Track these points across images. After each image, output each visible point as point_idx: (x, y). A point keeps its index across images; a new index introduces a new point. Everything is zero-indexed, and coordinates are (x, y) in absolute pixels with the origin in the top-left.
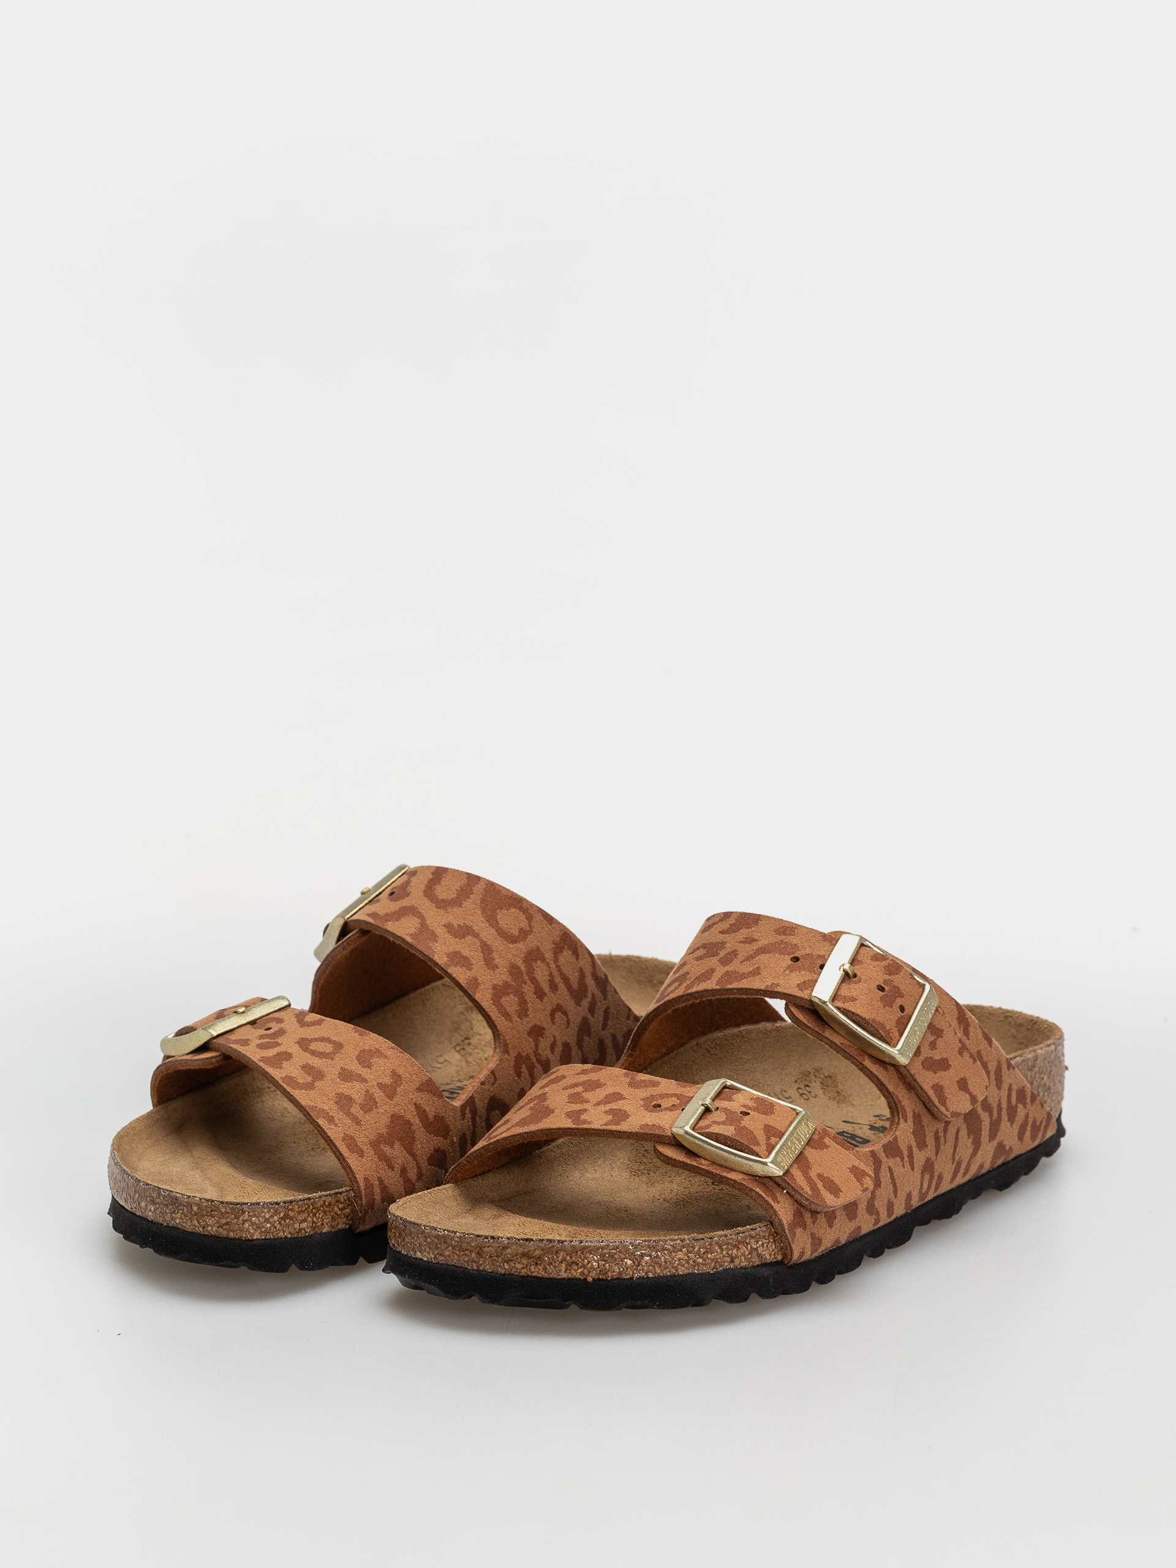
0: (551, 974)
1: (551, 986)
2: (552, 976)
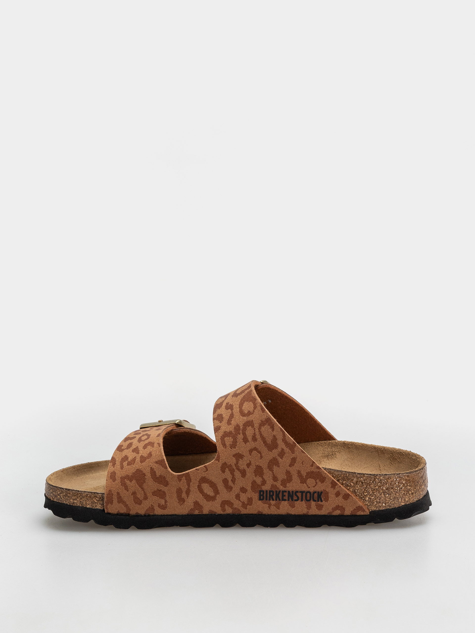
0: (255, 433)
1: (253, 439)
2: (255, 435)
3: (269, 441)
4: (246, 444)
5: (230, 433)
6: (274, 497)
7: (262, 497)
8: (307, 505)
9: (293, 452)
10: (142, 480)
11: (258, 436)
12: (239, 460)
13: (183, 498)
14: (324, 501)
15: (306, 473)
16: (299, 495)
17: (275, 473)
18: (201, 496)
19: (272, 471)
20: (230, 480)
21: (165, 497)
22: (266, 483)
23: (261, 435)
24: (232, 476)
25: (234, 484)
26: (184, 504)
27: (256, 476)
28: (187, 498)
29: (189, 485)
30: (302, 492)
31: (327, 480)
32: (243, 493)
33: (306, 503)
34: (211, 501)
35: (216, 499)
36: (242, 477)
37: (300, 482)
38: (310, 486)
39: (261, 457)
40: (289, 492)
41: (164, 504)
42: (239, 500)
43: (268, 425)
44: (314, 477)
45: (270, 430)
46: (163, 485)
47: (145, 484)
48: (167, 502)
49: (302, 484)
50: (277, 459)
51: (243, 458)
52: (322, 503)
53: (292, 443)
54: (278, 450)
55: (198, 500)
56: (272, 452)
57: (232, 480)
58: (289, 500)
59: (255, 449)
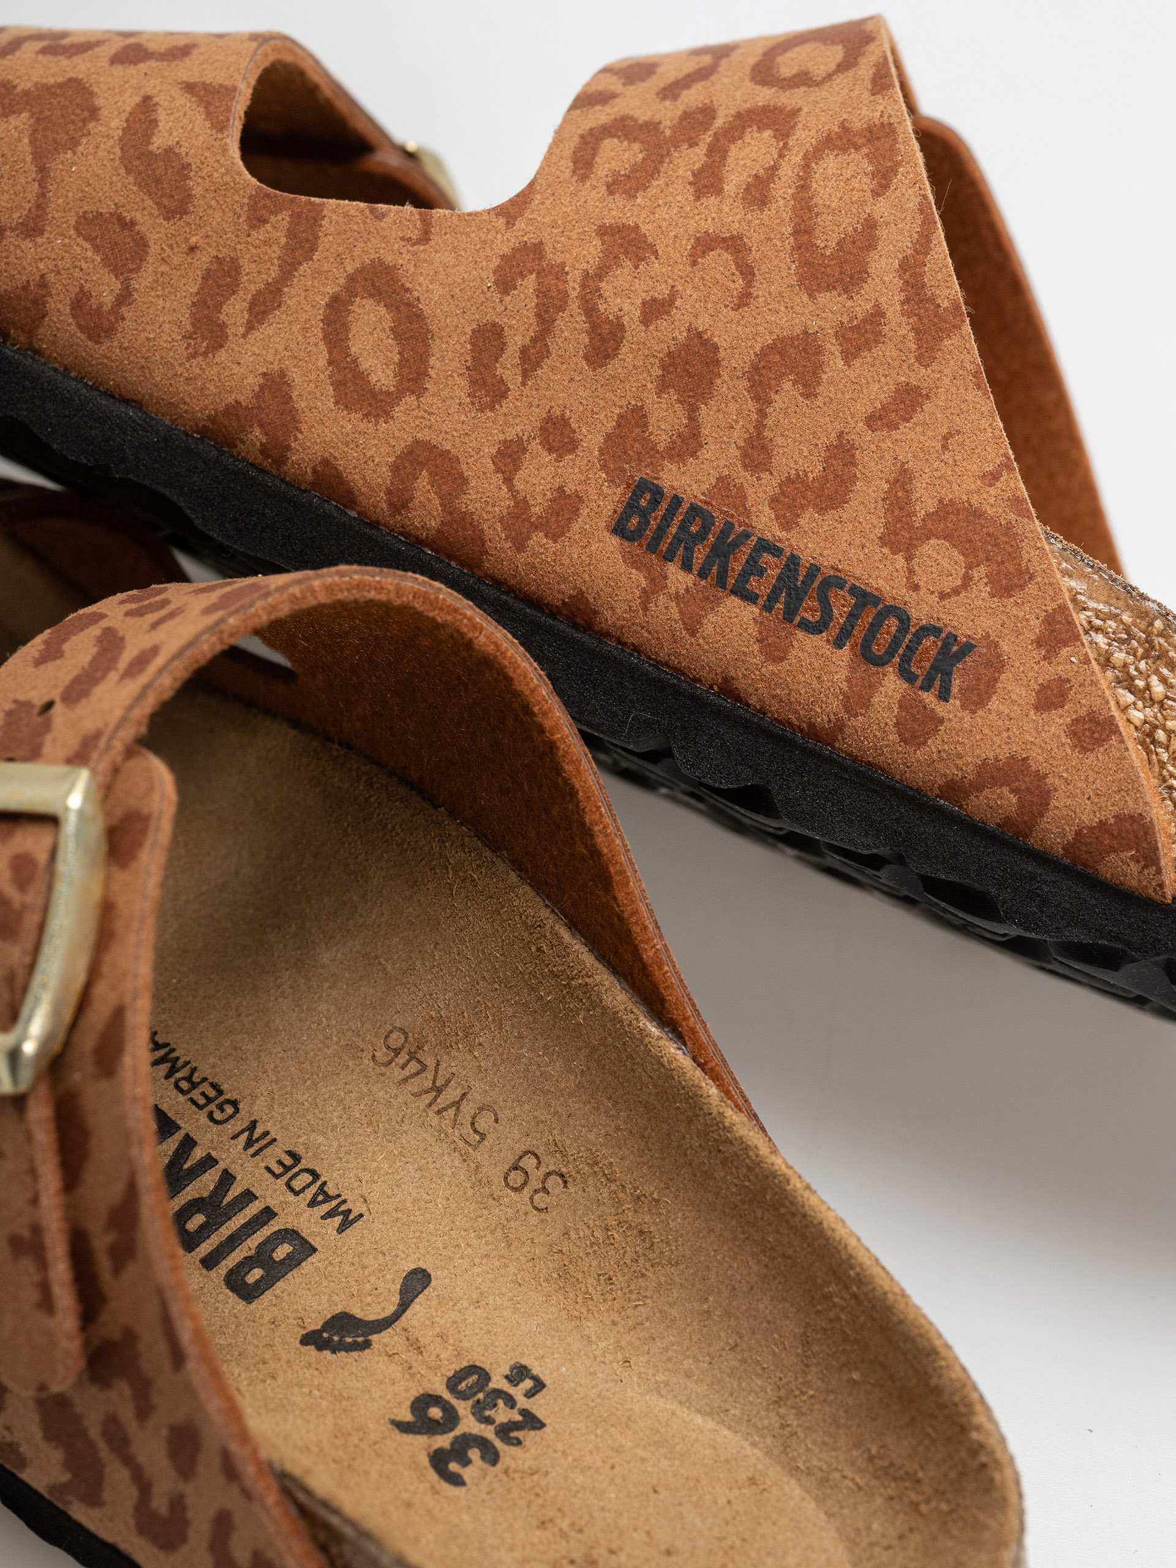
0: (774, 168)
1: (753, 189)
2: (773, 175)
3: (827, 239)
4: (698, 198)
5: (652, 127)
6: (700, 555)
7: (635, 521)
8: (854, 681)
9: (926, 355)
10: (67, 133)
11: (783, 189)
12: (619, 266)
13: (223, 326)
14: (958, 702)
15: (941, 501)
16: (841, 606)
17: (769, 422)
18: (322, 362)
19: (763, 400)
20: (516, 341)
21: (131, 271)
22: (693, 454)
23: (803, 186)
24: (535, 327)
25: (526, 375)
26: (210, 355)
27: (663, 386)
28: (244, 336)
29: (288, 270)
30: (864, 598)
31: (1031, 588)
32: (550, 450)
33: (853, 669)
34: (359, 415)
35: (388, 415)
36: (586, 357)
37: (880, 530)
38: (921, 584)
39: (744, 299)
40: (794, 560)
41: (107, 307)
42: (509, 481)
43: (867, 155)
44: (970, 541)
45: (866, 183)
46: (157, 204)
47: (69, 155)
48: (130, 304)
49: (886, 550)
50: (819, 351)
51: (643, 260)
52: (941, 709)
53: (945, 304)
54: (849, 303)
55: (295, 375)
56: (811, 296)
57: (524, 351)
58: (768, 608)
59: (735, 244)
